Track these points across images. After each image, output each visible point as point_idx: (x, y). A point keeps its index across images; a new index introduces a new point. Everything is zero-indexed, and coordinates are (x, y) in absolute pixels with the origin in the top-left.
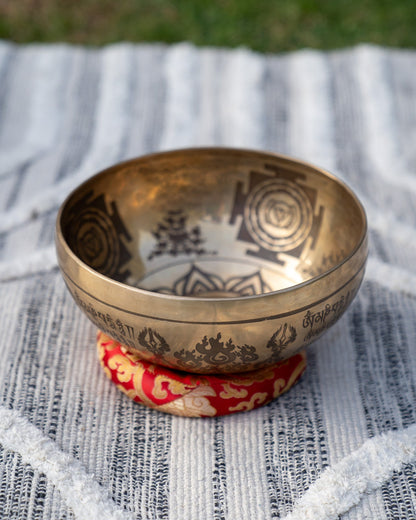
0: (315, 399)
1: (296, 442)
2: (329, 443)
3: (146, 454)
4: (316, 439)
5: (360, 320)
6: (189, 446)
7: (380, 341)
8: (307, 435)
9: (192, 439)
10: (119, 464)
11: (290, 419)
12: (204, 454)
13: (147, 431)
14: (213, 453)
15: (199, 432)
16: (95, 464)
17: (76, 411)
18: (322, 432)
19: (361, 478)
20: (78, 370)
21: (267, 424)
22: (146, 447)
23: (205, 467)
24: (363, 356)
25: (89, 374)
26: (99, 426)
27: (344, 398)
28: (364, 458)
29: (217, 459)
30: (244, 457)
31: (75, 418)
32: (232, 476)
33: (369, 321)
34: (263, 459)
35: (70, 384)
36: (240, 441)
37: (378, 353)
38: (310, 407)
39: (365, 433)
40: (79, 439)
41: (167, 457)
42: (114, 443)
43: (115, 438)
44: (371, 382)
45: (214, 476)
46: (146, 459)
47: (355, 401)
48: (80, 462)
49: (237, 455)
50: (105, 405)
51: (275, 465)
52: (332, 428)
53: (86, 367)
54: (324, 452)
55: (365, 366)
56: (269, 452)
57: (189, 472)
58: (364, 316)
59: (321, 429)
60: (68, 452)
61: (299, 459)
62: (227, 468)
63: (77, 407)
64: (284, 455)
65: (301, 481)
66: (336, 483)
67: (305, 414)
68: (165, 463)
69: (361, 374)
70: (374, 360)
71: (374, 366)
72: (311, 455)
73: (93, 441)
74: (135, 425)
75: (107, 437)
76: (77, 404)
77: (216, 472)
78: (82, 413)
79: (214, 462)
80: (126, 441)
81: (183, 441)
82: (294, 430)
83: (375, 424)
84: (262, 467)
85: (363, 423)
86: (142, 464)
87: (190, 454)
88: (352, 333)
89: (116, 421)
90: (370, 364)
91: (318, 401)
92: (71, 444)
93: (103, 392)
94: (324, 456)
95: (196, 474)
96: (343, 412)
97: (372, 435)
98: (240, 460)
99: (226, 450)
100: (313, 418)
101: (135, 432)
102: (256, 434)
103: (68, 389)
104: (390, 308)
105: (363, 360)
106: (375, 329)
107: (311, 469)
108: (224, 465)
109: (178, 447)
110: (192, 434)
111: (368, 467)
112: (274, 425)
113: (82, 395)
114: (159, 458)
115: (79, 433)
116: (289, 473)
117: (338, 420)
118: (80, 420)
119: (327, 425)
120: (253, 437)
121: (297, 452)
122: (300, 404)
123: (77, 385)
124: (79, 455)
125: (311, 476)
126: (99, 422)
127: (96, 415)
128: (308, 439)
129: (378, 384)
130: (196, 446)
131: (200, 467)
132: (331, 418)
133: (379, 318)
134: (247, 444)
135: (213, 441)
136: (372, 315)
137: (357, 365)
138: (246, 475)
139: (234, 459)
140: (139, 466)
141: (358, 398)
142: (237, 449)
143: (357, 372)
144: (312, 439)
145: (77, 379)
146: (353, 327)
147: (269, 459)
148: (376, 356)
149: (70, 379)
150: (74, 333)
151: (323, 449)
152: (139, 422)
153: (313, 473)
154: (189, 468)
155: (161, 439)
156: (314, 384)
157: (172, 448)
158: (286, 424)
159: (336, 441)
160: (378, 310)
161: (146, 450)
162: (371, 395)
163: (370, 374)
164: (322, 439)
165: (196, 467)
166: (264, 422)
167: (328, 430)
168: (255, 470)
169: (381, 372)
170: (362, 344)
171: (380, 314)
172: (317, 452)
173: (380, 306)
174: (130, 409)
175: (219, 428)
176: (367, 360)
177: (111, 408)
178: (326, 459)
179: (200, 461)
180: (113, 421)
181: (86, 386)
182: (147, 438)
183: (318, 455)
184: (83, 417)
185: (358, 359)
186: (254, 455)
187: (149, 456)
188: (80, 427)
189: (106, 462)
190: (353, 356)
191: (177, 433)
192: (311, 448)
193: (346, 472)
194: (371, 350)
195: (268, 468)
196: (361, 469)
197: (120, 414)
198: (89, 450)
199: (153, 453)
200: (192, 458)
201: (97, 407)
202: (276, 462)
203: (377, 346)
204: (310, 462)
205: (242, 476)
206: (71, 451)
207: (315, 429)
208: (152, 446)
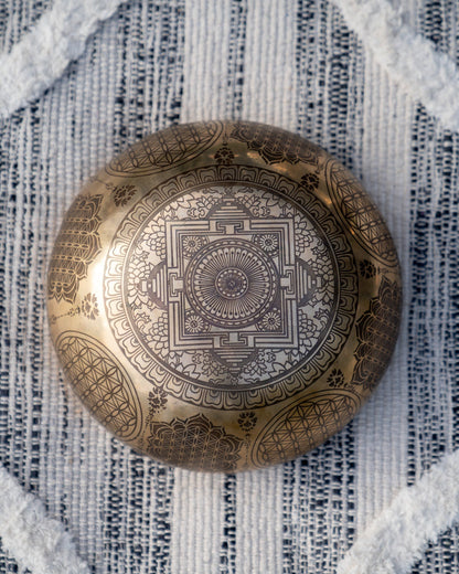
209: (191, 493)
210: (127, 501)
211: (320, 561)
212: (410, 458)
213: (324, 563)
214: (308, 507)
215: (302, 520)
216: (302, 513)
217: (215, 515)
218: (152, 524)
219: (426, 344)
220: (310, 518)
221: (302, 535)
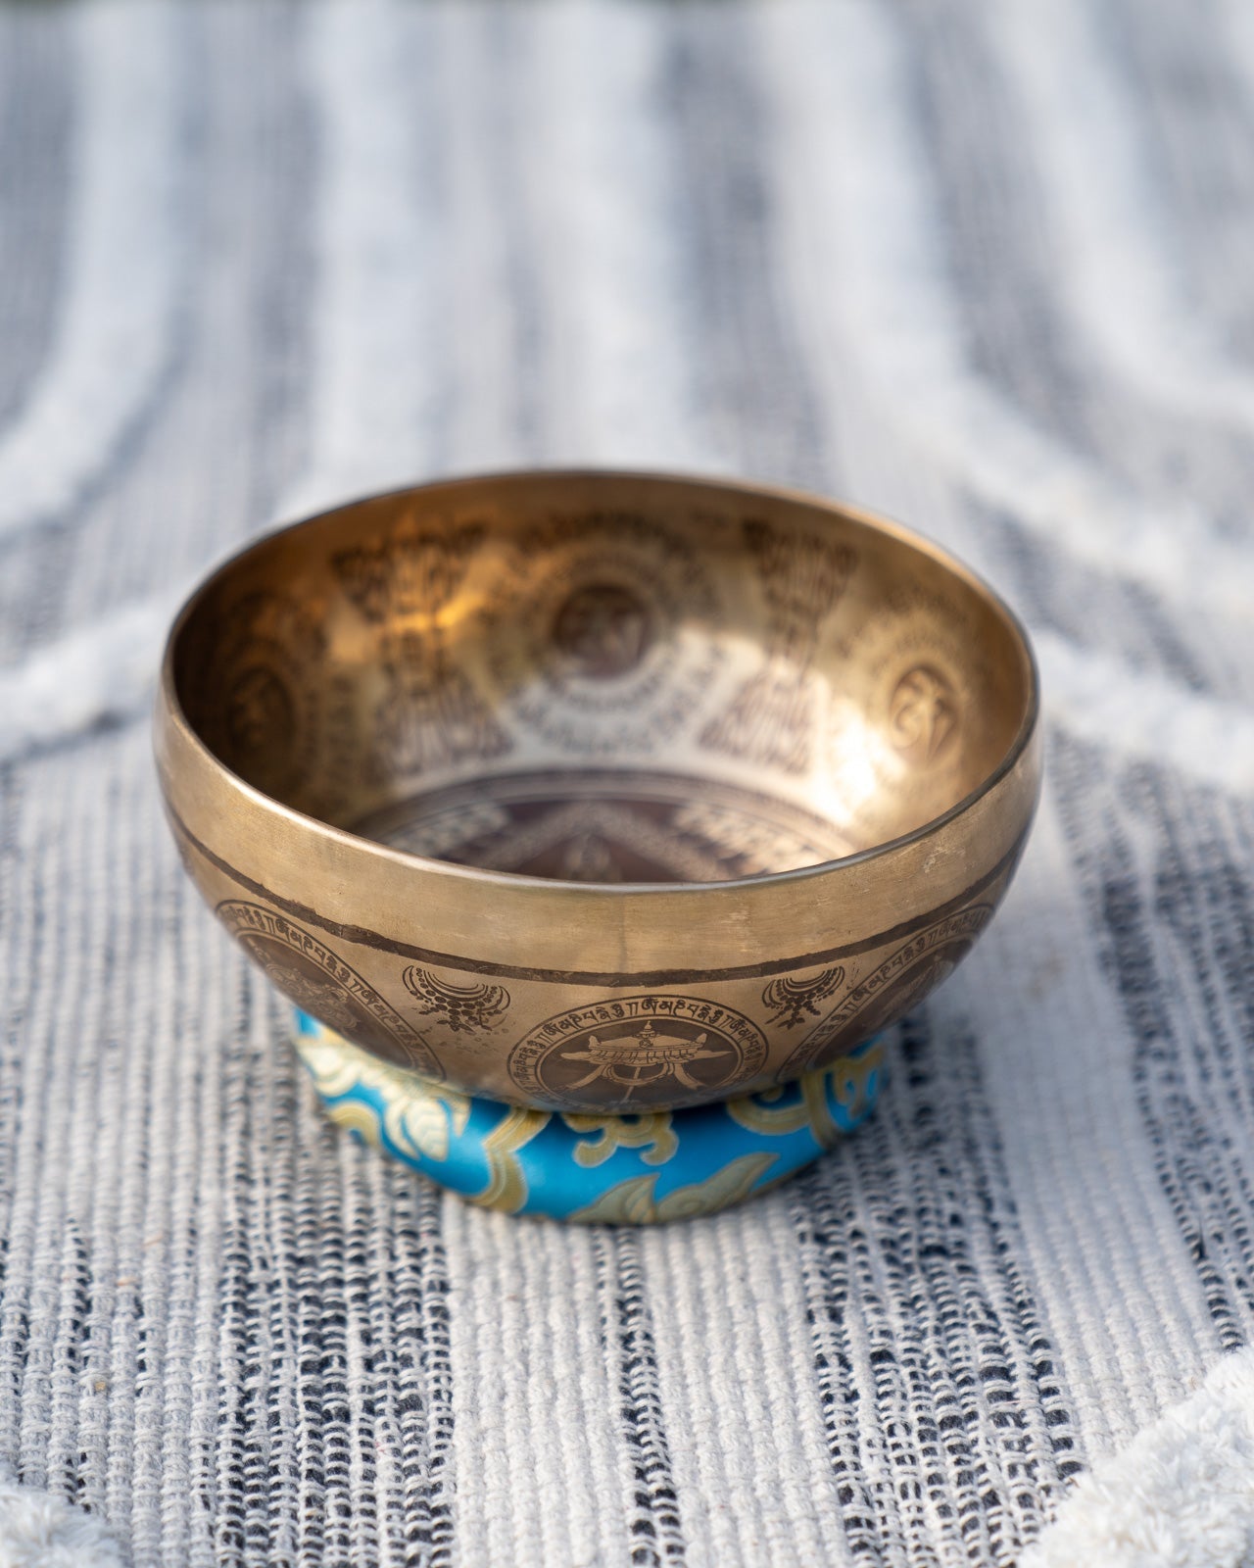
0: (995, 1226)
1: (945, 1386)
2: (1070, 1378)
3: (357, 1467)
4: (1021, 1371)
5: (1134, 907)
6: (526, 1429)
7: (1218, 981)
8: (983, 1360)
9: (536, 1398)
10: (253, 1517)
11: (910, 1304)
12: (586, 1455)
13: (355, 1374)
14: (624, 1449)
15: (561, 1370)
16: (157, 1526)
17: (67, 1315)
18: (1040, 1344)
19: (1218, 1509)
20: (65, 1162)
21: (823, 1324)
22: (355, 1439)
23: (595, 1510)
24: (1158, 1044)
25: (106, 1171)
26: (162, 1364)
27: (1102, 1210)
28: (1216, 1428)
29: (641, 1474)
30: (747, 1456)
31: (63, 1343)
32: (707, 1539)
33: (1165, 906)
34: (819, 1461)
35: (34, 1217)
36: (722, 1395)
37: (1214, 1027)
38: (980, 1257)
39: (1204, 1335)
40: (87, 1427)
41: (441, 1475)
42: (226, 1433)
43: (230, 1409)
44: (1199, 1139)
45: (637, 1541)
46: (357, 1487)
47: (1148, 1220)
48: (93, 1524)
49: (719, 1453)
50: (180, 1283)
51: (872, 1480)
52: (1074, 1328)
53: (93, 1144)
54: (1059, 1417)
55: (1170, 1078)
56: (842, 1430)
57: (536, 1532)
58: (1147, 891)
59: (1032, 1336)
60: (46, 1486)
61: (961, 1450)
62: (686, 1507)
63: (69, 1301)
64: (901, 1436)
65: (979, 1538)
66: (1123, 1539)
67: (965, 1287)
68: (437, 1501)
69: (1158, 1111)
70: (1200, 1055)
71: (1205, 1076)
72: (1010, 1432)
73: (142, 1432)
74: (306, 1351)
75: (199, 1410)
76: (68, 1288)
77: (643, 1527)
78: (91, 1320)
79: (630, 1486)
80: (275, 1419)
81: (501, 1412)
82: (929, 1344)
83: (1238, 1298)
84: (823, 1492)
85: (1192, 1298)
86: (347, 1512)
87: (531, 1464)
88: (1105, 960)
89: (228, 1341)
90: (1189, 1068)
91: (1005, 1235)
92: (55, 1450)
93: (168, 1237)
94: (1059, 1431)
95: (564, 1539)
96: (1107, 1266)
97: (1234, 1340)
98: (731, 1470)
99: (673, 1434)
100: (996, 1298)
101: (305, 1380)
102: (785, 1360)
103: (30, 1236)
104: (1239, 855)
105: (1160, 1055)
106: (1192, 936)
107: (1014, 1487)
108: (670, 1494)
109: (481, 1435)
110: (533, 1380)
111: (1237, 1461)
112: (850, 1323)
113: (82, 1254)
114: (411, 1483)
115: (85, 1402)
116: (930, 1506)
117: (1093, 1299)
118: (85, 1348)
119: (1055, 1321)
120: (773, 1373)
121: (951, 1422)
122: (940, 1250)
123: (63, 1217)
124: (89, 1494)
125: (1019, 1512)
126: (162, 1349)
127: (145, 1323)
128: (989, 1373)
129: (1227, 1143)
130: (551, 1425)
131: (577, 1511)
132: (1064, 1294)
133: (1202, 894)
134: (752, 1403)
135: (616, 1403)
136: (1175, 883)
137: (1140, 1076)
138: (761, 1528)
139: (706, 1468)
140: (334, 1518)
141: (1158, 1205)
142: (713, 1424)
143: (1143, 1103)
144: (1005, 1373)
145: (62, 1194)
146: (1106, 939)
147: (846, 1457)
148: (1205, 1038)
149: (36, 1198)
150: (38, 1030)
151: (1050, 1404)
152: (320, 1342)
153: (1025, 1500)
154: (535, 1518)
155: (414, 1404)
156: (985, 1153)
157: (460, 1438)
158: (896, 1324)
159: (1099, 1369)
160: (1195, 864)
161: (356, 1452)
162: (1207, 1187)
163: (1191, 1110)
164: (1043, 1369)
165: (562, 1510)
166: (810, 1317)
167: (1060, 1336)
168: (794, 1508)
169: (1234, 1094)
170: (1147, 997)
171: (1206, 876)
172: (1032, 1417)
173: (1203, 849)
174: (283, 1290)
175: (638, 1344)
176: (1174, 1056)
177: (206, 1291)
178: (1067, 1443)
179: (573, 1482)
180: (216, 1340)
181: (100, 1217)
182: (355, 1401)
183: (1035, 1428)
184: (98, 1337)
185: (1141, 1053)
186: (783, 1444)
187: (369, 1476)
188: (88, 1376)
189: (199, 1515)
190: (1123, 1044)
191: (476, 1378)
192: (1003, 1406)
193: (1159, 1491)
194: (1187, 1019)
195: (846, 1495)
196: (1213, 1472)
197: (244, 1310)
198: (129, 1468)
199: (384, 1461)
200: (543, 1474)
201: (148, 1295)
202: (872, 1469)
203: (1209, 998)
204: (1007, 1458)
205: (747, 1532)
206: (57, 1479)
207: (1010, 1338)
208: (380, 1435)
209: (511, 1436)
210: (295, 1473)
211: (982, 1544)
212: (1221, 1321)
213: (994, 1548)
214: (914, 1438)
215: (897, 1469)
216: (892, 1455)
217: (600, 1472)
218: (382, 1513)
219: (1200, 1131)
220: (923, 1460)
221: (903, 1504)
